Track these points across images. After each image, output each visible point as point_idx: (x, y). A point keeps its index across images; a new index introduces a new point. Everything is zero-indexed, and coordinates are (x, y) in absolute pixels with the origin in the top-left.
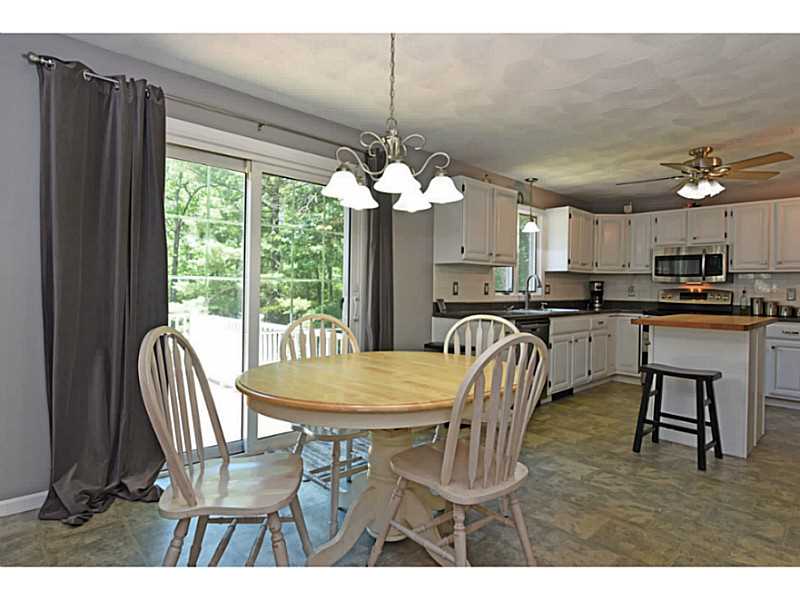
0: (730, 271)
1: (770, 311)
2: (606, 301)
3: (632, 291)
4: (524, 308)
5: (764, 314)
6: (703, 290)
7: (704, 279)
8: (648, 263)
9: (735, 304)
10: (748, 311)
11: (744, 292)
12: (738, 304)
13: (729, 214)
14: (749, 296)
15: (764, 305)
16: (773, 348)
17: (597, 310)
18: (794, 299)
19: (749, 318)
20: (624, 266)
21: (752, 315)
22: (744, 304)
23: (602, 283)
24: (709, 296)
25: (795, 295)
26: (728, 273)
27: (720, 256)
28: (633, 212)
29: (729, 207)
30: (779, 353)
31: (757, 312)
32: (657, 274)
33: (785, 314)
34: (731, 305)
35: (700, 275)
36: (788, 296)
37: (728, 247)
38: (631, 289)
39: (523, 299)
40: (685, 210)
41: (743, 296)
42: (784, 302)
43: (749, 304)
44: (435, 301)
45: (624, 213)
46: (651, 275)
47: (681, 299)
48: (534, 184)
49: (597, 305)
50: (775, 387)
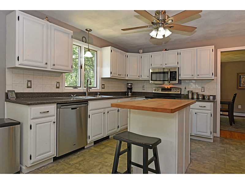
0: (180, 79)
1: (195, 97)
2: (133, 92)
3: (144, 88)
4: (85, 95)
5: (193, 98)
6: (170, 87)
7: (169, 82)
8: (148, 75)
9: (182, 93)
10: (187, 97)
11: (185, 88)
12: (183, 94)
13: (179, 54)
14: (187, 90)
15: (193, 94)
16: (196, 113)
17: (130, 96)
18: (204, 92)
19: (187, 100)
20: (139, 76)
21: (188, 98)
22: (185, 93)
23: (132, 84)
24: (172, 90)
25: (204, 90)
26: (178, 80)
27: (176, 72)
28: (143, 53)
29: (179, 51)
30: (198, 115)
31: (190, 97)
32: (151, 80)
33: (201, 98)
34: (180, 94)
35: (168, 81)
36: (202, 90)
37: (178, 68)
38: (143, 87)
39: (85, 91)
40: (162, 52)
41: (185, 90)
42: (200, 93)
43: (187, 94)
44: (7, 92)
45: (139, 53)
46: (149, 80)
47: (162, 91)
48: (90, 32)
49: (130, 94)
50: (197, 132)
